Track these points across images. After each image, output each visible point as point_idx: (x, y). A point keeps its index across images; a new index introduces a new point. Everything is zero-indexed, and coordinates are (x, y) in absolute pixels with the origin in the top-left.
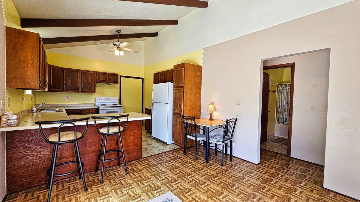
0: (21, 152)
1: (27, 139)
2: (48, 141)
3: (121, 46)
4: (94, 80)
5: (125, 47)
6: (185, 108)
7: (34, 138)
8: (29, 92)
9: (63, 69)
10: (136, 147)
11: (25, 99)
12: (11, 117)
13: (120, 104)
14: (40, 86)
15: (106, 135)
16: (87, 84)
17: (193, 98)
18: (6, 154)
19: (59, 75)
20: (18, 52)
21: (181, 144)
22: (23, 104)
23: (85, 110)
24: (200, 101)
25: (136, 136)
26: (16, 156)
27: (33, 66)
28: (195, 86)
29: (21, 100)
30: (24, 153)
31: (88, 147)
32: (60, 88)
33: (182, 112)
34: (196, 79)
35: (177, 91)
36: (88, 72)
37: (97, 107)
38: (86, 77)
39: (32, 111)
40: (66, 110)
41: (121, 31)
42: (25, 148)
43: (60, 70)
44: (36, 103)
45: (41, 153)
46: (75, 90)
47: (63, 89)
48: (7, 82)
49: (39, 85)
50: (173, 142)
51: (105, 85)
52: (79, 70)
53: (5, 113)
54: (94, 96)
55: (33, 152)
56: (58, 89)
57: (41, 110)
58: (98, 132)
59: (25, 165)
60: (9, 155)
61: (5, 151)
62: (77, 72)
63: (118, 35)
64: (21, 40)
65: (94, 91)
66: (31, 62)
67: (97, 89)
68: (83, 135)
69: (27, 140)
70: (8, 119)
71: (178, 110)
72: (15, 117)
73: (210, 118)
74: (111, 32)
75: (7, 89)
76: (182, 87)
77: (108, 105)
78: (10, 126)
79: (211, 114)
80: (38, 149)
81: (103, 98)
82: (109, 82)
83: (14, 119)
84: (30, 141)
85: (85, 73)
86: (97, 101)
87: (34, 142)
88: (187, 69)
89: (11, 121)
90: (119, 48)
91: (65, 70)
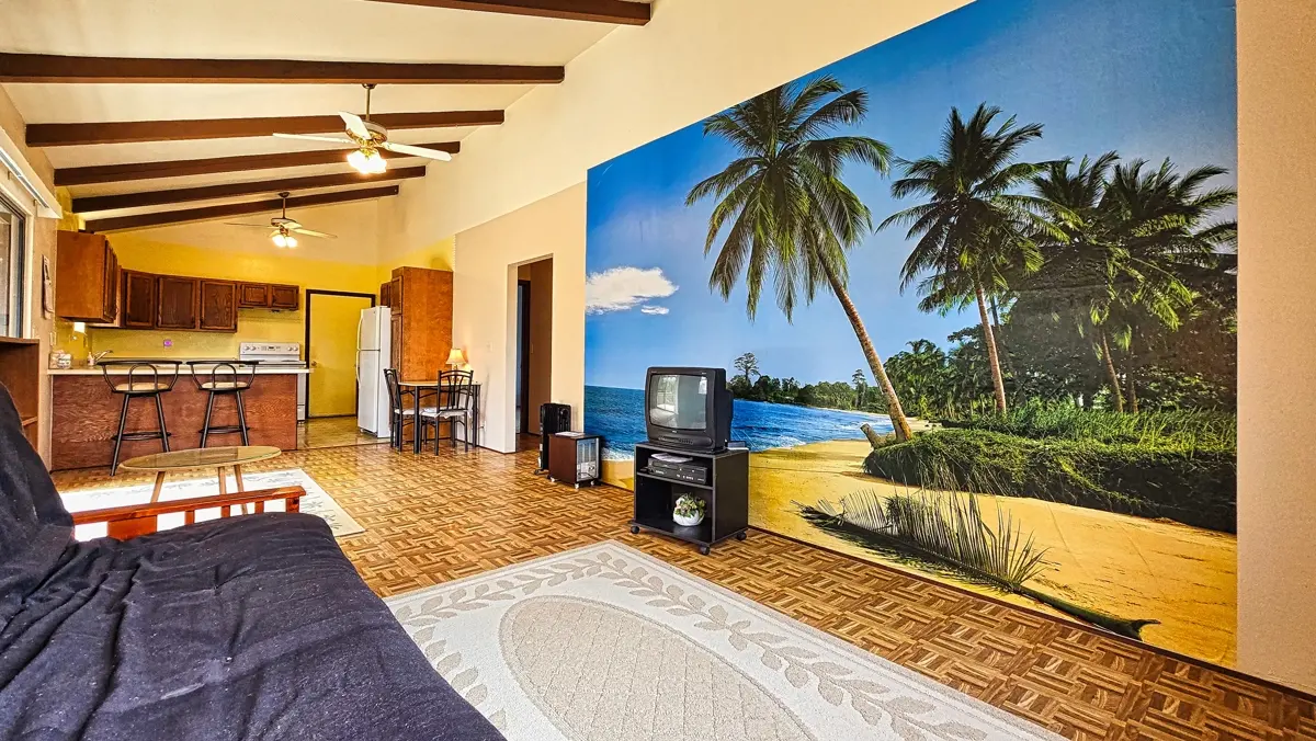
4: (233, 303)
6: (406, 357)
9: (157, 279)
10: (283, 427)
13: (307, 360)
16: (216, 311)
17: (429, 337)
19: (147, 291)
25: (283, 407)
28: (433, 313)
32: (148, 321)
33: (399, 365)
34: (435, 299)
35: (395, 324)
36: (218, 284)
38: (214, 294)
41: (291, 193)
43: (150, 280)
46: (187, 324)
47: (157, 323)
51: (266, 312)
54: (235, 339)
56: (144, 321)
62: (192, 284)
63: (282, 201)
65: (233, 327)
67: (242, 325)
74: (266, 196)
76: (399, 315)
82: (273, 306)
85: (210, 286)
86: (242, 353)
88: (409, 279)
90: (285, 232)
91: (161, 280)
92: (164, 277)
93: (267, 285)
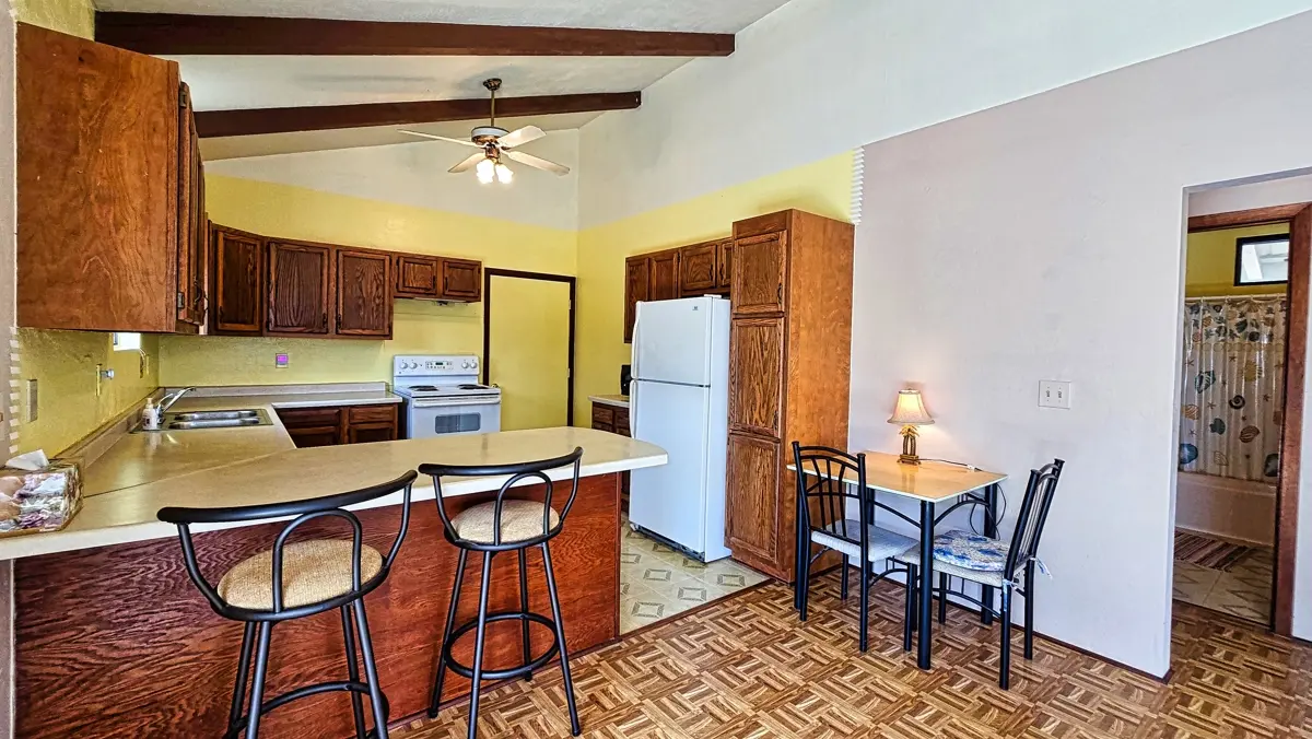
0: (91, 648)
1: (118, 581)
2: (220, 607)
3: (503, 142)
4: (387, 288)
5: (517, 148)
6: (791, 407)
7: (151, 576)
8: (129, 342)
9: (267, 244)
10: (596, 589)
11: (112, 374)
12: (39, 481)
13: (486, 381)
14: (181, 318)
15: (485, 551)
16: (360, 302)
17: (822, 362)
18: (17, 661)
19: (250, 267)
20: (76, 151)
21: (774, 566)
22: (102, 398)
23: (354, 410)
24: (847, 376)
25: (595, 542)
26: (65, 670)
27: (147, 222)
28: (829, 311)
29: (93, 381)
30: (101, 651)
31: (395, 603)
32: (252, 323)
33: (776, 422)
34: (832, 282)
35: (752, 331)
36: (365, 255)
37: (400, 400)
38: (358, 274)
39: (142, 421)
40: (279, 411)
41: (503, 85)
42: (109, 625)
43: (255, 246)
44: (157, 380)
45: (185, 646)
46: (313, 326)
47: (267, 326)
48: (22, 302)
49: (174, 311)
50: (728, 552)
51: (430, 305)
52: (327, 247)
53: (10, 463)
54: (385, 351)
55: (146, 642)
56: (245, 323)
57: (179, 418)
58: (450, 539)
59: (108, 712)
60: (31, 669)
61: (12, 648)
62: (322, 254)
63: (489, 101)
64: (89, 92)
65: (387, 333)
66: (138, 202)
67: (398, 326)
68: (385, 560)
69: (118, 587)
70: (22, 496)
71: (756, 416)
72: (58, 482)
73: (905, 453)
74: (461, 86)
75: (22, 336)
76: (776, 315)
77: (443, 386)
78: (30, 529)
79: (909, 437)
80: (168, 628)
81: (422, 360)
82: (444, 294)
83: (54, 490)
84: (132, 589)
85: (352, 258)
86: (397, 373)
87: (153, 597)
88: (799, 238)
89: (39, 504)
90: (495, 154)
91: (273, 247)
92: (279, 242)
93: (437, 259)
